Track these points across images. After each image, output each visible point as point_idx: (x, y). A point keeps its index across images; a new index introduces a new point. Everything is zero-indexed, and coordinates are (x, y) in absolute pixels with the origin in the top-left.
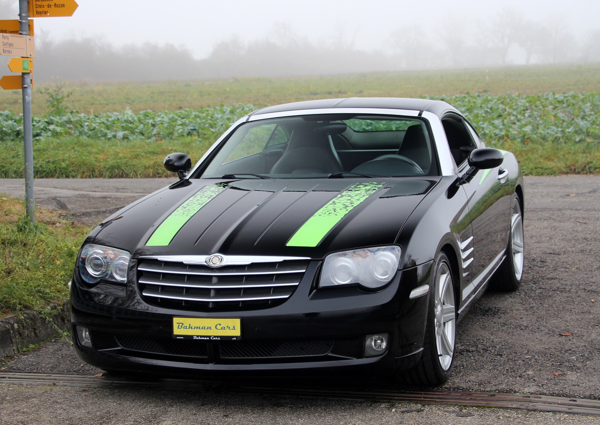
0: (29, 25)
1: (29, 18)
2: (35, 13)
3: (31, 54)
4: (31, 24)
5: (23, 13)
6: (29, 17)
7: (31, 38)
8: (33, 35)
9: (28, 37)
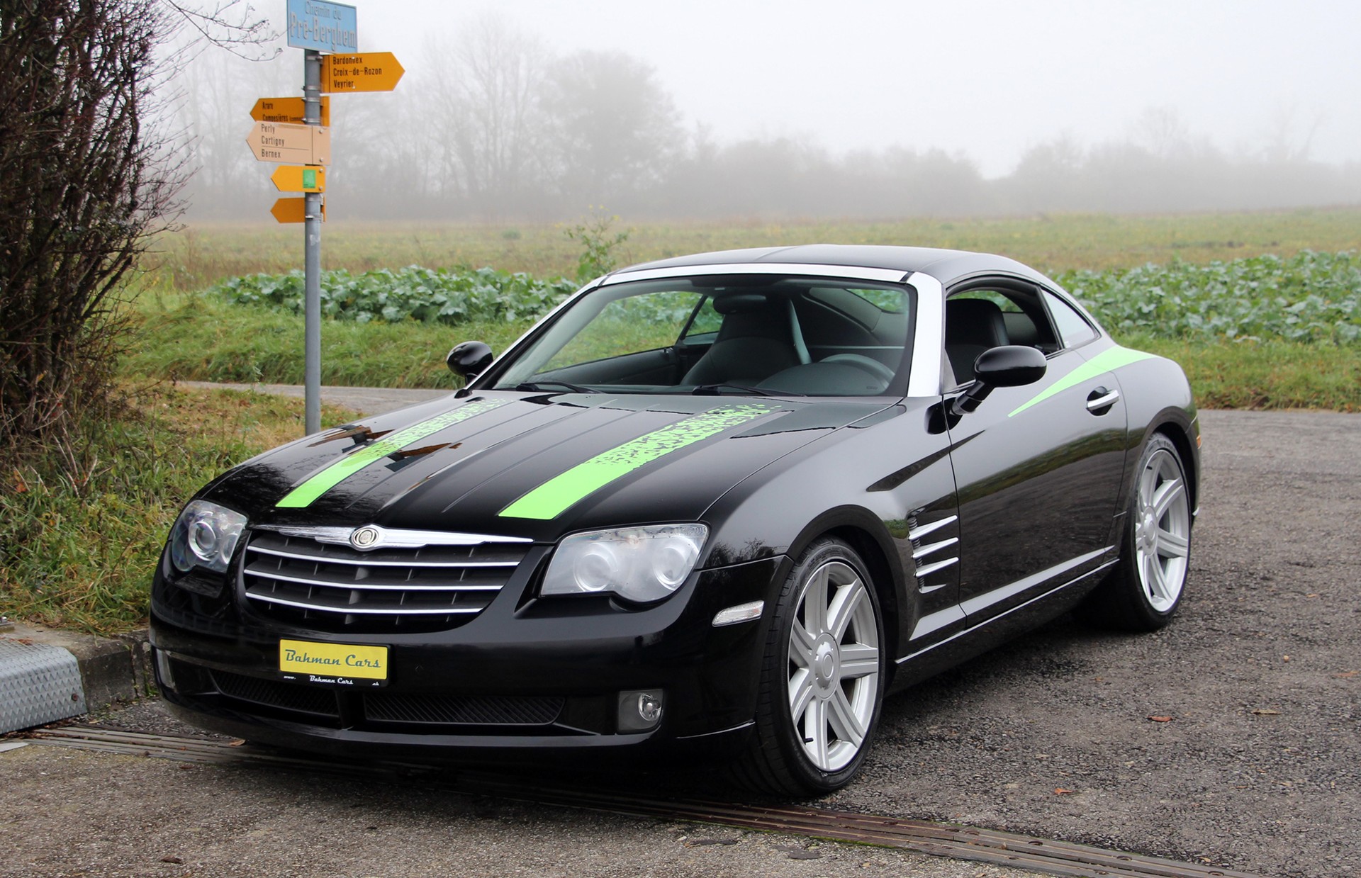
0: (321, 107)
1: (322, 95)
2: (332, 84)
3: (322, 159)
4: (325, 105)
5: (311, 85)
6: (320, 92)
7: (322, 130)
8: (328, 125)
9: (318, 128)
